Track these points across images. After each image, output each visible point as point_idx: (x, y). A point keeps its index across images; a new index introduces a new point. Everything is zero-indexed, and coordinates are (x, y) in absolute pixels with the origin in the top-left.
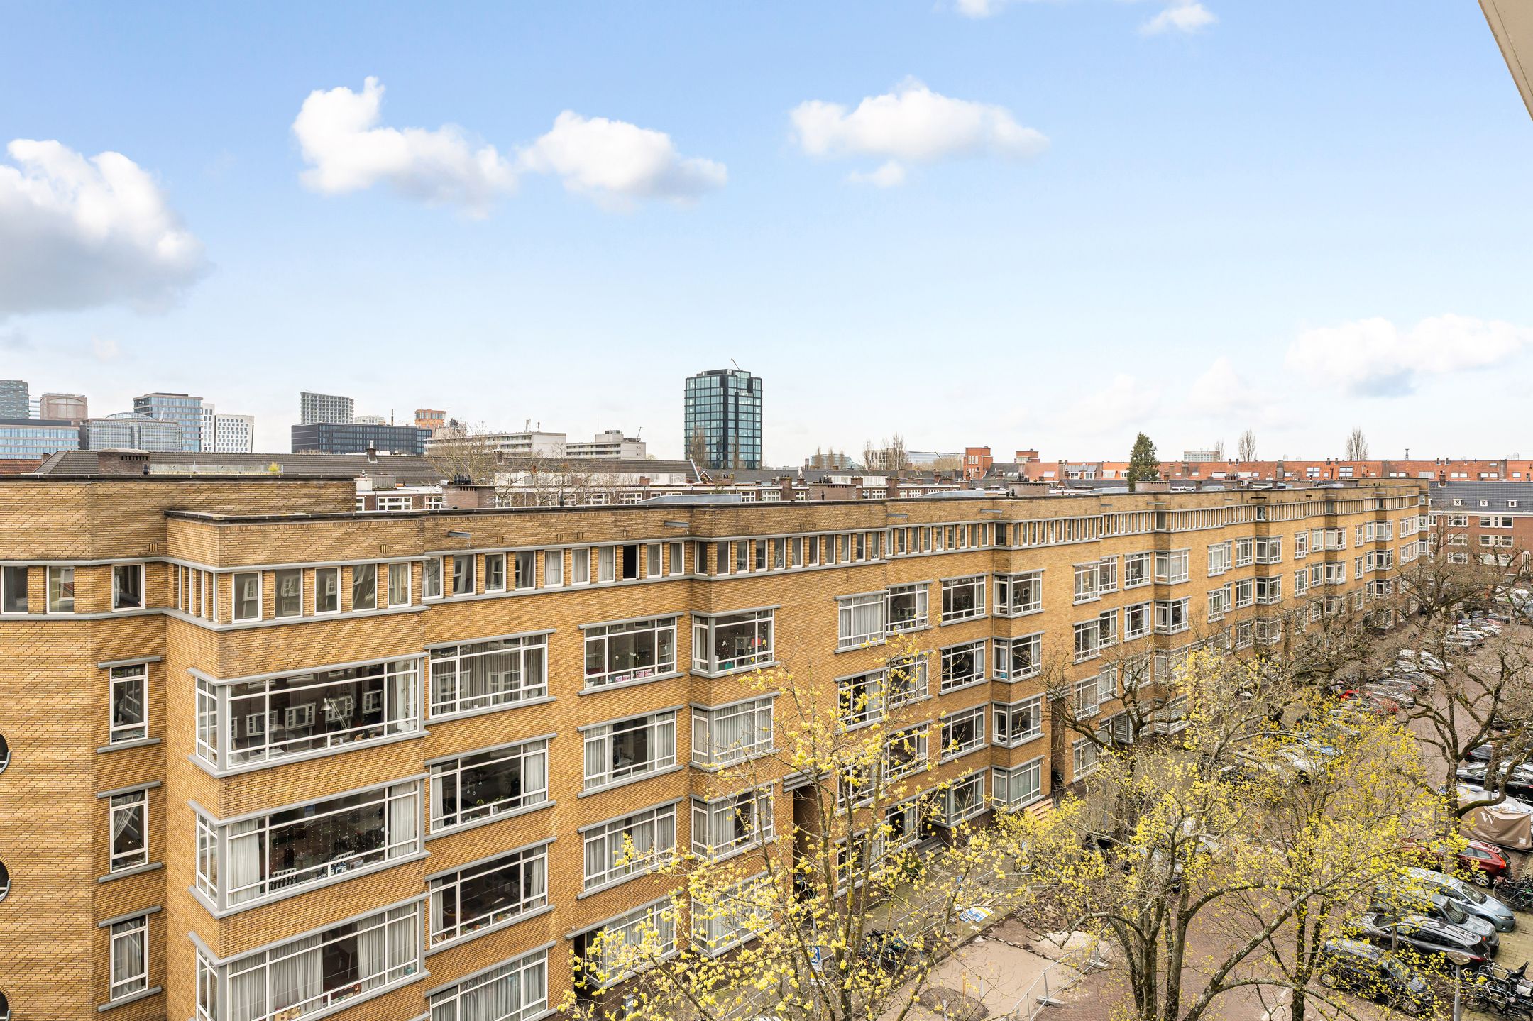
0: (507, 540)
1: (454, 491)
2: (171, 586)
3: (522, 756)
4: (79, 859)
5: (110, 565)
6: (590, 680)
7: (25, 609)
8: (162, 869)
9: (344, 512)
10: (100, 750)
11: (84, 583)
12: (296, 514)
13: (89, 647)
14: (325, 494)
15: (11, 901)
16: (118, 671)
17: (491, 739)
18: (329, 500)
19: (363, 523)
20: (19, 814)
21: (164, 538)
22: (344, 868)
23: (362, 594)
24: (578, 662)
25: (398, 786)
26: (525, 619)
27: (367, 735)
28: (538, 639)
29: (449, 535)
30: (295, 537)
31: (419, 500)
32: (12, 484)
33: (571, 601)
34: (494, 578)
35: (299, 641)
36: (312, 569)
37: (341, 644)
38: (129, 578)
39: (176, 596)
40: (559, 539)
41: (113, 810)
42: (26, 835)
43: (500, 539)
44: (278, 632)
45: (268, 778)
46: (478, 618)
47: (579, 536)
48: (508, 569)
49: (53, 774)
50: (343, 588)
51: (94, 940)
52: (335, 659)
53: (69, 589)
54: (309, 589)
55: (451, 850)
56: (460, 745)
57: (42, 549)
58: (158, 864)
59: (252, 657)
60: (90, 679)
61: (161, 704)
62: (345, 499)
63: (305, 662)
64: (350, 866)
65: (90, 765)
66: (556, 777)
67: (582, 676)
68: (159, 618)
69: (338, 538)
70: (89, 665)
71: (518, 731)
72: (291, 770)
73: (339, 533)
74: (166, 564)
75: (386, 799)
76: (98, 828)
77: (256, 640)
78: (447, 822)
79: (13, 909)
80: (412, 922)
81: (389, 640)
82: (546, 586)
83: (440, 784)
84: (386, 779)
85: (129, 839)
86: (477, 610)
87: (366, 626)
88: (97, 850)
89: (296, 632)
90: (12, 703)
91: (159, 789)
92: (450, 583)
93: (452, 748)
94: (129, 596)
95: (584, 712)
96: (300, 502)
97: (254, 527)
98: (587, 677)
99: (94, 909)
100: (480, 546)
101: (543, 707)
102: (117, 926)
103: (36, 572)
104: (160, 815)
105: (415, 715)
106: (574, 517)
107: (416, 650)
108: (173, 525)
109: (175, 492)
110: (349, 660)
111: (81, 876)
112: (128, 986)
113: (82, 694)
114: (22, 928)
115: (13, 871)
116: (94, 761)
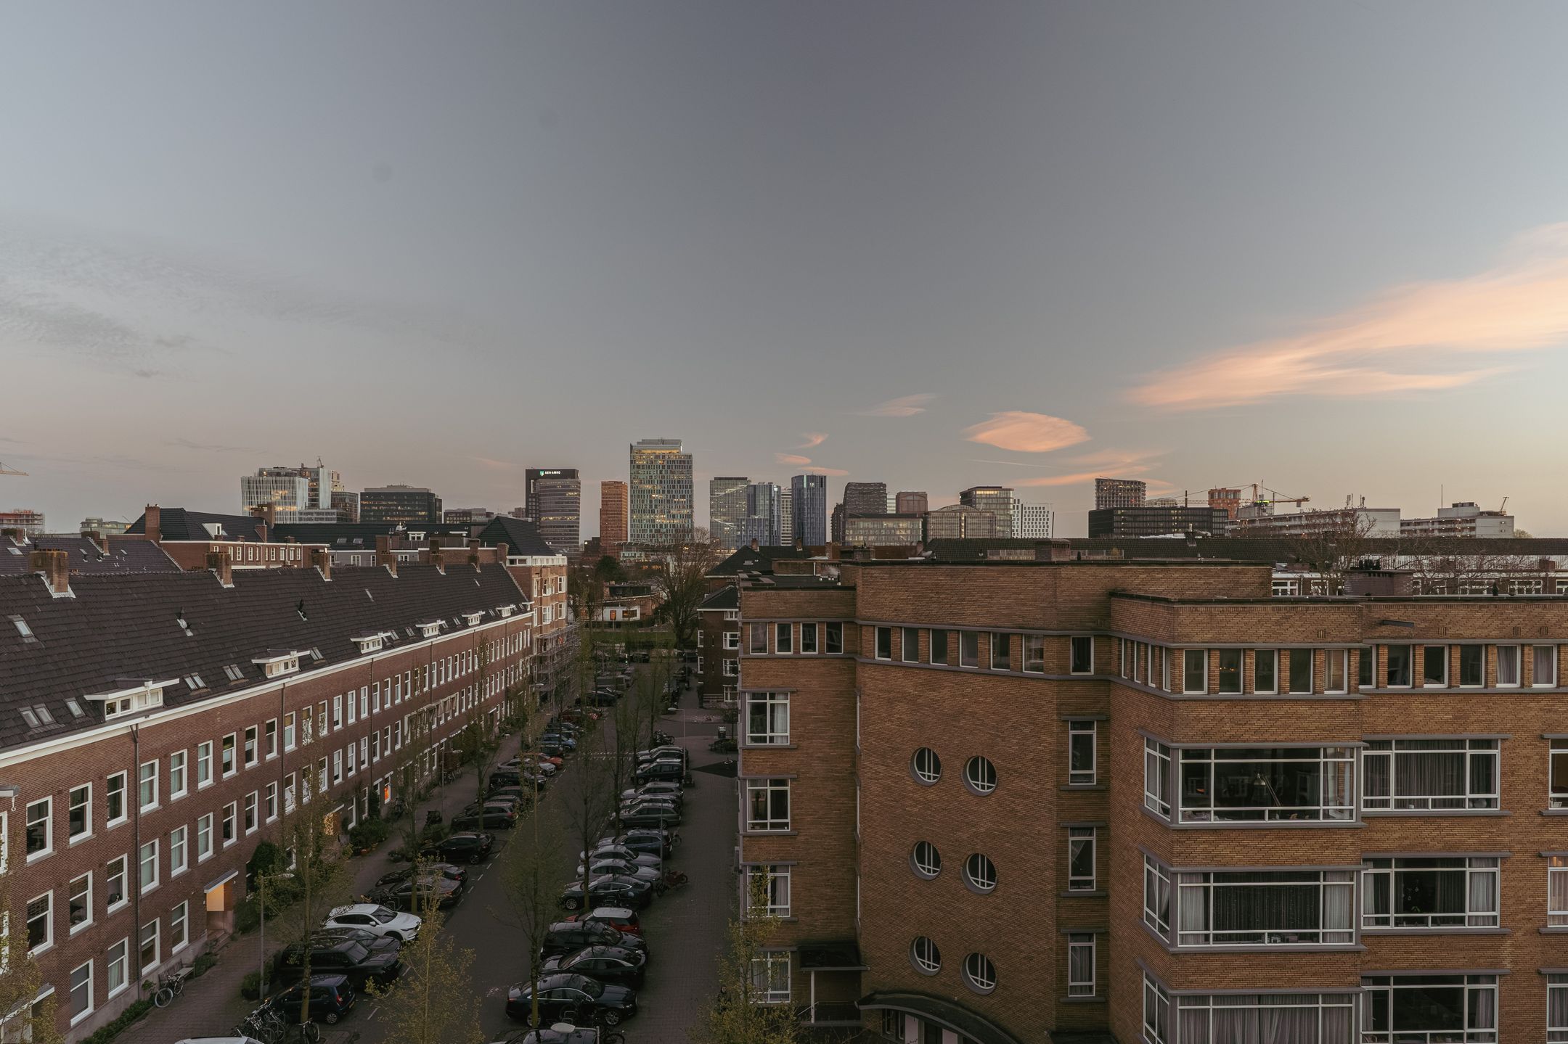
0: (1451, 631)
1: (1361, 576)
2: (1115, 657)
3: (1468, 870)
4: (1047, 873)
5: (1069, 636)
6: (1558, 800)
7: (1008, 666)
8: (1107, 897)
9: (1260, 596)
10: (1062, 788)
11: (1051, 648)
12: (1219, 597)
13: (1055, 702)
14: (1243, 579)
15: (999, 894)
16: (1076, 725)
17: (1433, 843)
18: (1246, 584)
19: (1300, 607)
20: (1003, 827)
21: (1109, 615)
22: (1278, 939)
23: (1299, 676)
24: (1540, 776)
25: (1332, 872)
26: (1473, 719)
27: (1301, 815)
28: (1488, 744)
29: (1384, 623)
30: (1236, 620)
32: (1000, 568)
33: (1532, 705)
34: (1434, 673)
35: (1240, 716)
36: (1252, 649)
37: (1279, 723)
38: (1081, 648)
39: (1120, 666)
40: (1516, 631)
41: (1071, 839)
42: (1008, 845)
43: (1442, 630)
44: (1222, 706)
45: (1212, 838)
46: (1416, 712)
47: (1543, 631)
48: (1451, 663)
49: (1027, 801)
50: (1281, 670)
51: (1057, 942)
52: (1273, 738)
53: (1040, 653)
54: (1248, 667)
55: (1383, 952)
56: (1392, 842)
57: (1021, 621)
58: (1104, 894)
59: (1200, 726)
60: (1055, 729)
61: (1105, 756)
62: (1262, 584)
63: (1246, 737)
64: (1284, 938)
65: (1055, 799)
66: (1509, 903)
67: (1547, 793)
68: (1105, 681)
69: (1278, 623)
70: (1055, 717)
71: (1462, 842)
72: (1233, 835)
73: (1278, 616)
74: (1110, 637)
75: (1322, 883)
76: (1061, 851)
77: (1204, 711)
78: (1379, 922)
79: (999, 901)
80: (1346, 1014)
81: (1324, 725)
83: (1371, 880)
84: (1321, 863)
85: (1082, 864)
86: (1415, 704)
87: (1303, 709)
88: (1061, 869)
89: (1238, 708)
90: (999, 739)
91: (1104, 829)
92: (1384, 672)
93: (1385, 846)
94: (1082, 664)
95: (1548, 836)
96: (1221, 586)
97: (1201, 608)
98: (1551, 795)
99: (1057, 917)
100: (1419, 638)
101: (1494, 820)
102: (1075, 936)
103: (1015, 638)
104: (1105, 852)
105: (1351, 804)
106: (1537, 610)
107: (1353, 739)
108: (1117, 604)
109: (1118, 575)
110: (1286, 740)
111: (1050, 887)
112: (1082, 987)
113: (1049, 740)
114: (1005, 918)
115: (999, 870)
116: (1058, 796)
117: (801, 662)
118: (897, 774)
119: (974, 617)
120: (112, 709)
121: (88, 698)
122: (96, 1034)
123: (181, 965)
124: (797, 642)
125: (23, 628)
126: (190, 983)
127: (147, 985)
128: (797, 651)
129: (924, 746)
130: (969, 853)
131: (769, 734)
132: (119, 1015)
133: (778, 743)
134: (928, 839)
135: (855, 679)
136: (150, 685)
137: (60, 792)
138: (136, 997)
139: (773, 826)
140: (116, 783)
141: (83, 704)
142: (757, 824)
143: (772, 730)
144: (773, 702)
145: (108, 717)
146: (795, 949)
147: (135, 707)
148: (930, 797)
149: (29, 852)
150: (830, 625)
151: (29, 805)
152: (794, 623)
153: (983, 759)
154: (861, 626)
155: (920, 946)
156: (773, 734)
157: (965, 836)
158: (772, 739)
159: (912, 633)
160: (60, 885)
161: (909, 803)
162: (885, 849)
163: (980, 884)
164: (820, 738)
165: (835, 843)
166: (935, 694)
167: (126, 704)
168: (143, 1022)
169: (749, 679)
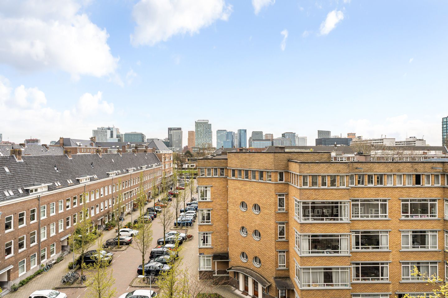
0: (374, 171)
1: (358, 156)
2: (289, 177)
3: (380, 234)
4: (273, 235)
5: (277, 172)
6: (403, 216)
7: (263, 180)
8: (288, 242)
9: (328, 161)
10: (276, 212)
11: (273, 175)
12: (316, 161)
13: (274, 189)
14: (323, 157)
15: (261, 240)
16: (280, 195)
17: (370, 228)
18: (324, 158)
19: (333, 164)
20: (262, 223)
21: (288, 166)
22: (329, 253)
23: (333, 183)
24: (399, 209)
25: (343, 235)
26: (380, 194)
27: (334, 220)
28: (385, 201)
29: (357, 168)
30: (316, 167)
31: (348, 158)
32: (260, 154)
33: (396, 190)
34: (370, 181)
35: (317, 193)
36: (320, 175)
37: (327, 195)
38: (281, 174)
39: (290, 180)
40: (392, 171)
41: (279, 226)
42: (263, 227)
43: (372, 170)
44: (312, 190)
45: (310, 226)
46: (366, 192)
47: (399, 171)
48: (375, 179)
49: (268, 216)
50: (328, 181)
51: (275, 253)
52: (326, 199)
53: (270, 176)
54: (320, 180)
55: (358, 256)
56: (361, 227)
57: (265, 168)
58: (287, 240)
59: (307, 196)
60: (274, 196)
61: (288, 204)
62: (328, 158)
63: (319, 198)
64: (330, 253)
66: (391, 243)
67: (400, 214)
68: (287, 184)
69: (327, 168)
70: (274, 193)
71: (378, 227)
72: (316, 225)
73: (327, 167)
74: (288, 172)
75: (340, 238)
76: (276, 229)
77: (307, 192)
78: (357, 248)
79: (261, 242)
80: (347, 272)
81: (340, 195)
82: (387, 185)
83: (354, 237)
84: (339, 232)
85: (282, 233)
86: (365, 190)
87: (334, 191)
88: (276, 234)
89: (317, 191)
90: (261, 199)
91: (287, 223)
92: (357, 182)
93: (358, 228)
94: (281, 179)
95: (401, 225)
96: (317, 158)
97: (307, 164)
98: (402, 214)
99: (275, 247)
100: (366, 172)
101: (387, 221)
102: (280, 252)
103: (265, 172)
104: (288, 229)
105: (347, 217)
106: (397, 165)
107: (347, 199)
108: (290, 163)
109: (290, 156)
110: (330, 200)
111: (273, 239)
112: (282, 266)
113: (273, 199)
114: (263, 247)
115: (261, 234)
116: (275, 214)
117: (213, 179)
118: (237, 208)
119: (255, 167)
120: (32, 191)
121: (25, 188)
122: (26, 279)
123: (53, 260)
124: (212, 173)
125: (7, 170)
126: (55, 265)
127: (42, 266)
128: (212, 176)
129: (243, 201)
130: (254, 229)
131: (205, 198)
132: (34, 274)
133: (208, 200)
134: (244, 226)
135: (228, 183)
136: (43, 185)
137: (16, 214)
138: (39, 269)
139: (206, 222)
140: (33, 211)
141: (23, 190)
142: (202, 222)
143: (206, 197)
144: (206, 189)
145: (30, 194)
146: (212, 255)
147: (39, 191)
148: (245, 214)
149: (6, 230)
150: (221, 169)
151: (6, 217)
152: (212, 168)
153: (257, 204)
154: (228, 169)
155: (243, 254)
156: (206, 198)
157: (253, 225)
158: (206, 199)
159: (240, 171)
160: (16, 239)
161: (240, 216)
162: (234, 228)
163: (256, 238)
164: (219, 199)
165: (223, 227)
166: (245, 187)
167: (36, 190)
168: (40, 275)
169: (200, 183)
